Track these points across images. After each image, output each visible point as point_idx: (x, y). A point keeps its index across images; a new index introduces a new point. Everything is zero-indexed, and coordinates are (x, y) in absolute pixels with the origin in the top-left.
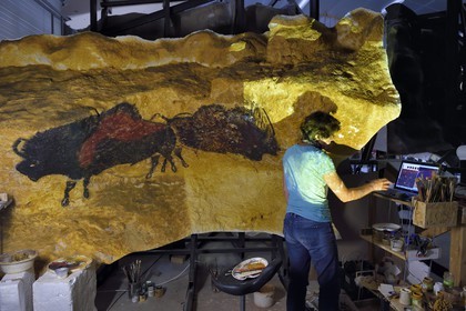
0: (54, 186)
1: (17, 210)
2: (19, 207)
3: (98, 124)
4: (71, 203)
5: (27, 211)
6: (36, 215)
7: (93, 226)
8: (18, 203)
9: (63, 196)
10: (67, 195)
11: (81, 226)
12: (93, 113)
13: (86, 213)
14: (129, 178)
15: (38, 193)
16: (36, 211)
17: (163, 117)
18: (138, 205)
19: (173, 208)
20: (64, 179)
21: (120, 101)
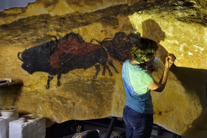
0: (41, 78)
1: (24, 88)
2: (25, 86)
3: (57, 45)
4: (51, 88)
5: (29, 89)
6: (33, 92)
7: (58, 101)
8: (25, 85)
9: (46, 84)
10: (48, 83)
11: (52, 101)
12: (54, 39)
13: (57, 94)
14: (84, 77)
15: (33, 80)
16: (33, 90)
17: (97, 41)
18: (85, 93)
19: (104, 98)
20: (47, 75)
21: (69, 32)
